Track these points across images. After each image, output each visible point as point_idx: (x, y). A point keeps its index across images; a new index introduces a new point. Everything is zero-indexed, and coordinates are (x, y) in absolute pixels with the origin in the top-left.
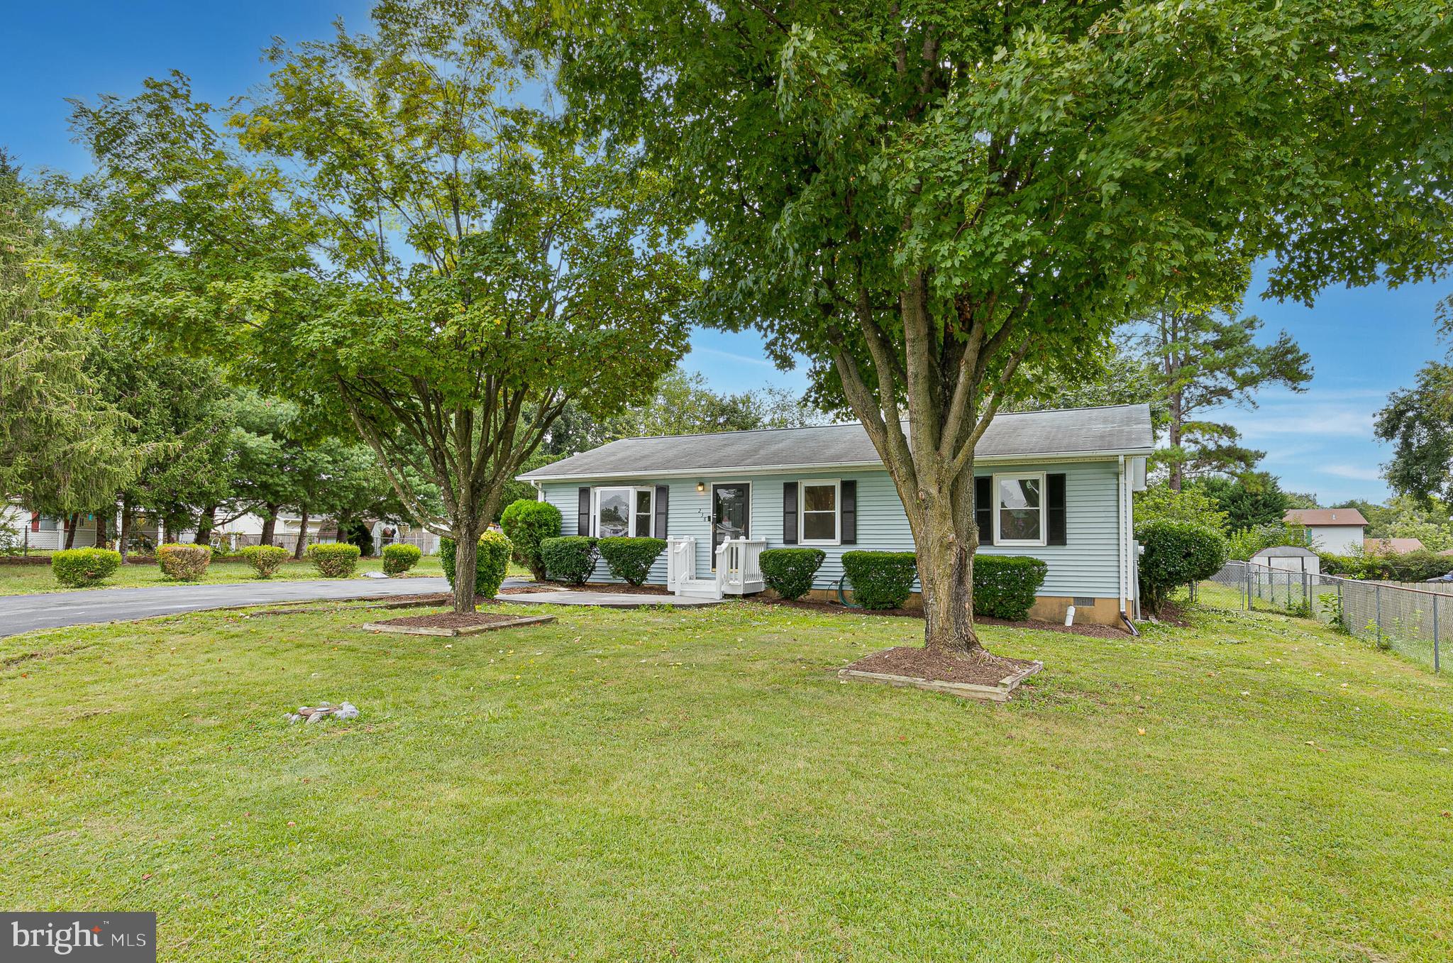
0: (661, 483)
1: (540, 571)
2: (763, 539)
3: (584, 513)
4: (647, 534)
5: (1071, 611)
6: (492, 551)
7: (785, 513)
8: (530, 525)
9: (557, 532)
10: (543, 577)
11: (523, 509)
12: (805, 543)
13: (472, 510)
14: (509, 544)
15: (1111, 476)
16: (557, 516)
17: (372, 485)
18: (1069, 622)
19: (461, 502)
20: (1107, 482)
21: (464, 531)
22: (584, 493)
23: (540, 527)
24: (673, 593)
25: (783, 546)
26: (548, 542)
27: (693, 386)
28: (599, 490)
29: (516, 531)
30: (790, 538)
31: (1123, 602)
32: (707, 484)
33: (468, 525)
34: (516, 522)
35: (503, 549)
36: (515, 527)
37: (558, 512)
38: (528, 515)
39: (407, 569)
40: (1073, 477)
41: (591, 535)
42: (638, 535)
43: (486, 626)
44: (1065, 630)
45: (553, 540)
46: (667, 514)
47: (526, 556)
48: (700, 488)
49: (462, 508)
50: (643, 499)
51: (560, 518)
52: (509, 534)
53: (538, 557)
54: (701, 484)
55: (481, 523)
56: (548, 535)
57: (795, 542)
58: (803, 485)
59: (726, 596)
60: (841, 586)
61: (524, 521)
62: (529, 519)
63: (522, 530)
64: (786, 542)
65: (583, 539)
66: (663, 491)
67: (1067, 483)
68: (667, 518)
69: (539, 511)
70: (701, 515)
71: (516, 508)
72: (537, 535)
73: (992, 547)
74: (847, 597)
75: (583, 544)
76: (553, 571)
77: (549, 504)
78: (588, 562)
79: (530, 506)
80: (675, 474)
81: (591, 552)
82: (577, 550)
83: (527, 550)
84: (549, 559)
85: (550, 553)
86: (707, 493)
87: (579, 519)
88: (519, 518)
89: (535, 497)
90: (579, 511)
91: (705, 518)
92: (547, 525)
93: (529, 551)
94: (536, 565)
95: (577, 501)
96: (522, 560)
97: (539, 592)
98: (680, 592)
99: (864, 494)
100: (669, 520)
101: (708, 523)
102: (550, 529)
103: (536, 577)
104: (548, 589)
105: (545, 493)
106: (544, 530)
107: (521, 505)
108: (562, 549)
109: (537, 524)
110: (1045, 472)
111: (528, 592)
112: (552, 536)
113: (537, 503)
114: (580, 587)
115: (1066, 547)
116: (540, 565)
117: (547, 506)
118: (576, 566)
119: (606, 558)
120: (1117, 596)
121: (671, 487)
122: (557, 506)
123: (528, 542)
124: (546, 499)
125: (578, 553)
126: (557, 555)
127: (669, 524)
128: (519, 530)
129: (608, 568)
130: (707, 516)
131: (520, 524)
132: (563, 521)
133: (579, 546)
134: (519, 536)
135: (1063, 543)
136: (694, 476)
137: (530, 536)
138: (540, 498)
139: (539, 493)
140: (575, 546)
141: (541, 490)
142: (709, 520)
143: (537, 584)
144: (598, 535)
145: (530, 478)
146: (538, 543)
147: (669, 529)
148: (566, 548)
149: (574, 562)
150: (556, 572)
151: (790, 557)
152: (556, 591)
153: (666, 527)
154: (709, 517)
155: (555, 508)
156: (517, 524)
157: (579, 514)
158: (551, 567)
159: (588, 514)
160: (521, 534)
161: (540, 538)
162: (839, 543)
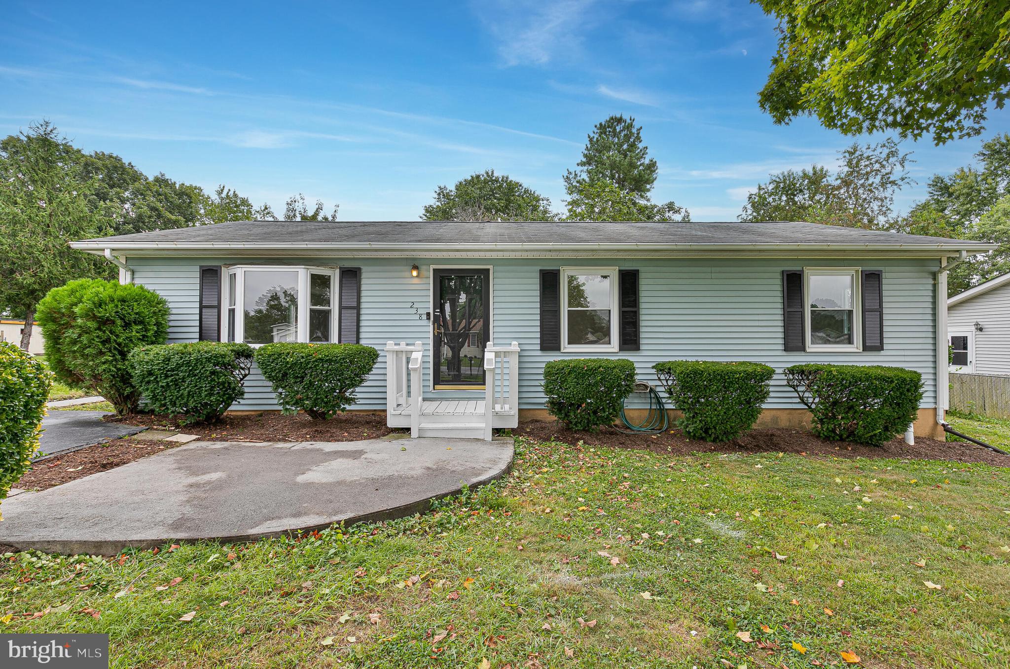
0: (348, 265)
1: (126, 401)
3: (209, 306)
4: (326, 337)
7: (543, 309)
8: (104, 322)
9: (160, 335)
11: (88, 294)
12: (570, 351)
16: (158, 307)
18: (911, 441)
20: (924, 281)
22: (210, 276)
23: (127, 325)
24: (404, 432)
25: (540, 353)
26: (144, 354)
28: (240, 271)
29: (70, 334)
30: (550, 341)
31: (940, 412)
32: (424, 268)
34: (73, 316)
36: (68, 326)
37: (161, 303)
38: (100, 304)
40: (889, 275)
41: (224, 338)
42: (312, 339)
45: (157, 349)
46: (358, 308)
47: (95, 377)
48: (415, 273)
50: (319, 283)
51: (165, 312)
53: (125, 378)
54: (416, 267)
56: (144, 339)
57: (556, 347)
59: (497, 433)
61: (89, 315)
62: (101, 313)
63: (85, 331)
64: (544, 349)
65: (210, 346)
66: (351, 275)
67: (885, 281)
68: (359, 315)
69: (123, 300)
70: (414, 311)
71: (73, 292)
72: (120, 340)
73: (803, 354)
74: (632, 418)
75: (223, 356)
76: (158, 404)
77: (142, 288)
78: (229, 383)
79: (101, 289)
80: (376, 250)
81: (229, 366)
82: (210, 367)
83: (97, 365)
84: (148, 382)
85: (150, 373)
86: (425, 281)
87: (201, 314)
88: (76, 310)
89: (113, 275)
90: (201, 302)
91: (420, 315)
92: (141, 322)
93: (104, 367)
94: (118, 390)
95: (198, 287)
96: (87, 383)
97: (135, 458)
98: (414, 433)
99: (649, 288)
100: (363, 317)
101: (425, 322)
102: (147, 330)
103: (121, 412)
104: (152, 443)
105: (133, 272)
106: (135, 331)
107: (83, 287)
108: (179, 366)
109: (119, 322)
110: (860, 269)
111: (105, 467)
112: (153, 343)
113: (115, 285)
114: (215, 425)
115: (882, 353)
116: (128, 390)
117: (138, 291)
118: (211, 395)
119: (270, 378)
120: (932, 406)
121: (364, 269)
122: (158, 292)
123: (101, 353)
124: (137, 281)
125: (213, 373)
126: (167, 376)
127: (362, 323)
128: (78, 331)
129: (274, 395)
130: (425, 311)
131: (79, 321)
132: (172, 317)
133: (217, 360)
134: (81, 342)
135: (880, 348)
136: (404, 255)
137: (104, 342)
138: (124, 278)
139: (122, 271)
140: (209, 360)
141: (126, 267)
142: (429, 318)
143: (123, 430)
144: (239, 338)
145: (101, 246)
146: (123, 355)
147: (362, 330)
148: (188, 363)
149: (205, 386)
150: (165, 405)
151: (601, 373)
152: (171, 445)
153: (358, 327)
154: (428, 314)
155: (153, 295)
156: (75, 319)
157: (201, 307)
158: (154, 396)
159: (218, 307)
160: (85, 339)
161: (126, 346)
162: (616, 349)
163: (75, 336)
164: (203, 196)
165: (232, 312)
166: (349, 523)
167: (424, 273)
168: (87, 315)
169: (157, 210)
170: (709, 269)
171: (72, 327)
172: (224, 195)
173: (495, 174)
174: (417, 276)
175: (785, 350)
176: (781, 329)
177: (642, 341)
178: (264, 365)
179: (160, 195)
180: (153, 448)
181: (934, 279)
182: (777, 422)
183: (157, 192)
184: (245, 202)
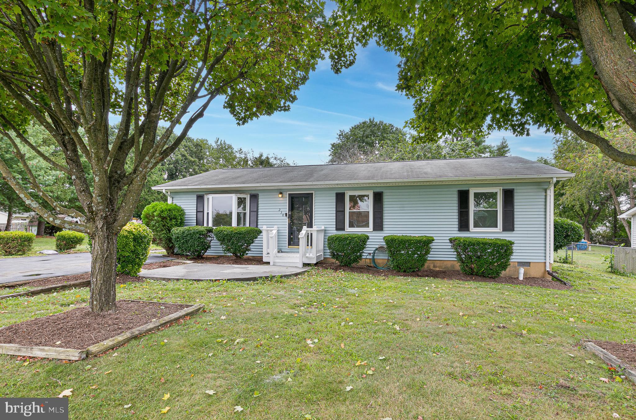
0: (253, 193)
1: (170, 249)
2: (323, 228)
3: (200, 211)
4: (244, 224)
5: (522, 270)
6: (135, 239)
7: (337, 211)
8: (164, 218)
9: (182, 224)
10: (173, 253)
11: (158, 208)
12: (349, 230)
13: (110, 202)
14: (149, 232)
15: (541, 190)
16: (181, 212)
17: (56, 195)
18: (521, 278)
19: (95, 191)
20: (540, 194)
21: (100, 224)
22: (200, 198)
23: (171, 220)
24: (268, 263)
25: (335, 232)
26: (176, 230)
27: (238, 155)
28: (211, 196)
29: (153, 223)
30: (340, 226)
31: (548, 265)
32: (284, 193)
33: (105, 218)
34: (154, 216)
35: (145, 237)
37: (182, 210)
38: (162, 211)
39: (75, 247)
40: (518, 191)
41: (205, 225)
43: (128, 334)
44: (519, 282)
45: (180, 229)
46: (257, 212)
47: (160, 239)
48: (280, 196)
49: (96, 198)
50: (241, 202)
51: (184, 214)
52: (148, 225)
53: (170, 240)
54: (281, 193)
55: (121, 216)
56: (176, 225)
57: (343, 229)
58: (348, 194)
59: (305, 265)
60: (374, 256)
61: (159, 216)
62: (163, 215)
63: (158, 222)
64: (337, 229)
65: (200, 228)
66: (254, 197)
67: (515, 194)
68: (257, 214)
69: (170, 210)
70: (280, 212)
71: (153, 207)
72: (169, 225)
73: (468, 232)
74: (379, 263)
75: (202, 231)
76: (180, 250)
77: (176, 205)
78: (205, 242)
79: (163, 206)
80: (263, 187)
81: (206, 236)
82: (198, 236)
83: (161, 235)
84: (177, 241)
85: (178, 238)
86: (285, 199)
87: (197, 215)
88: (155, 214)
89: (166, 200)
90: (197, 210)
91: (283, 214)
92: (175, 219)
93: (163, 235)
94: (167, 245)
95: (196, 203)
96: (158, 241)
97: (173, 266)
98: (271, 264)
99: (388, 200)
100: (259, 216)
101: (285, 218)
102: (177, 221)
103: (168, 253)
104: (178, 263)
105: (173, 198)
106: (173, 222)
107: (156, 205)
108: (187, 235)
109: (168, 218)
110: (502, 188)
111: (164, 266)
112: (179, 226)
113: (167, 204)
114: (200, 259)
115: (514, 232)
116: (171, 245)
117: (175, 206)
118: (198, 246)
119: (218, 240)
120: (544, 261)
121: (260, 194)
122: (181, 206)
123: (162, 230)
124: (174, 202)
125: (199, 238)
126: (183, 239)
127: (259, 218)
128: (155, 222)
129: (221, 246)
130: (284, 213)
131: (156, 218)
132: (186, 216)
133: (200, 233)
134: (156, 226)
135: (512, 229)
136: (276, 188)
137: (163, 226)
138: (170, 201)
139: (169, 198)
140: (197, 233)
141: (170, 196)
142: (286, 216)
143: (169, 259)
144: (210, 225)
145: (162, 188)
146: (169, 231)
147: (259, 221)
148: (190, 234)
149: (196, 243)
150: (183, 250)
151: (350, 240)
152: (184, 263)
153: (257, 220)
154: (286, 214)
155: (180, 207)
156: (154, 217)
157: (197, 212)
158: (179, 246)
159: (203, 212)
160: (157, 224)
161: (170, 227)
162: (372, 230)
163: (154, 224)
164: (208, 144)
165: (208, 213)
166: (229, 280)
167: (284, 195)
168: (158, 216)
169: (185, 156)
170: (419, 190)
171: (153, 220)
172: (219, 143)
173: (375, 121)
174: (282, 197)
175: (459, 231)
176: (457, 220)
177: (384, 226)
178: (216, 235)
179: (186, 147)
180: (178, 264)
181: (546, 192)
182: (454, 268)
183: (185, 145)
184: (230, 147)
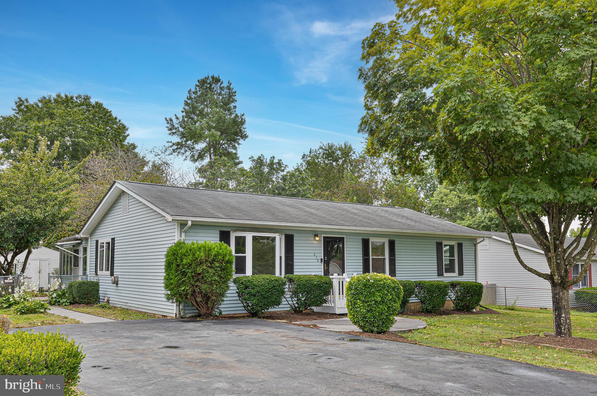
7: (363, 257)
54: (316, 235)
58: (371, 241)
66: (289, 238)
67: (463, 247)
68: (293, 259)
70: (315, 258)
91: (318, 259)
99: (398, 248)
100: (295, 261)
110: (457, 242)
127: (295, 264)
135: (462, 274)
142: (322, 262)
147: (295, 267)
154: (322, 259)
162: (388, 275)
167: (319, 238)
174: (317, 240)
175: (438, 275)
176: (436, 267)
177: (397, 273)
181: (475, 247)
